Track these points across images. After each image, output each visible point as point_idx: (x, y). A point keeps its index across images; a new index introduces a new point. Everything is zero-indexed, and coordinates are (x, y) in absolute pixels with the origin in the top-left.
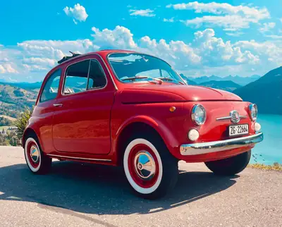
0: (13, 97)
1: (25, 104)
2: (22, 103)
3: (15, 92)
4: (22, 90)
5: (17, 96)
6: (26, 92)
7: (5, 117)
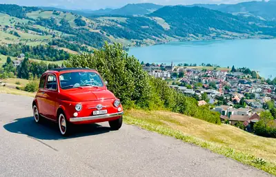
0: (74, 27)
1: (87, 34)
2: (83, 34)
3: (76, 20)
4: (84, 19)
5: (78, 25)
6: (88, 21)
7: (65, 49)
